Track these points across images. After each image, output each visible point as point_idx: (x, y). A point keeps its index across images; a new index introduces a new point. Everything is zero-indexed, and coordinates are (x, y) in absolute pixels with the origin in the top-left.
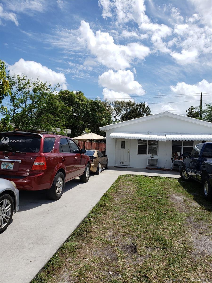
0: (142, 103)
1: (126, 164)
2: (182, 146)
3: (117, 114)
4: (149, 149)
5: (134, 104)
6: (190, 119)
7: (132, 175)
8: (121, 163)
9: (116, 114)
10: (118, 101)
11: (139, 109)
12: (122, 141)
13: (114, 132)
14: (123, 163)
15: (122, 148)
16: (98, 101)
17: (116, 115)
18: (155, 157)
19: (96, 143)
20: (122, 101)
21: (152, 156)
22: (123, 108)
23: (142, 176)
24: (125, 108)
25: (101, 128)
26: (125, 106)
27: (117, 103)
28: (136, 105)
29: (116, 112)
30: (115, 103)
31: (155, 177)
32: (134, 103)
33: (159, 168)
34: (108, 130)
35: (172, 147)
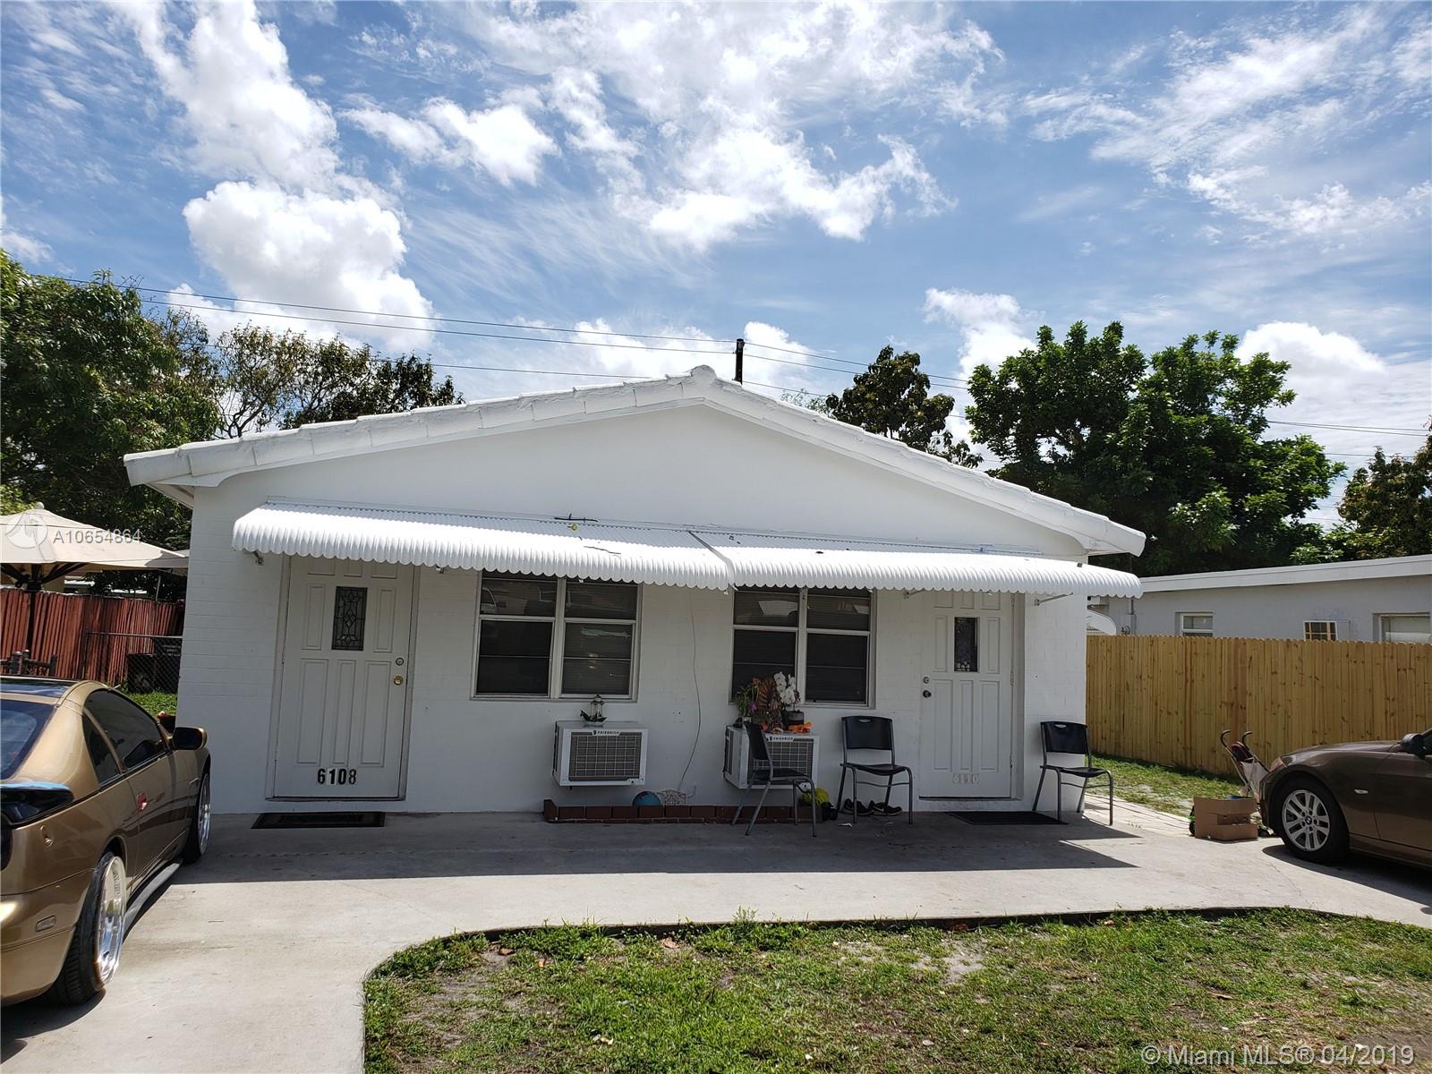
0: (413, 358)
1: (370, 787)
2: (797, 626)
3: (247, 414)
4: (566, 653)
5: (362, 365)
6: (855, 436)
7: (493, 936)
8: (321, 777)
9: (241, 413)
10: (261, 333)
11: (391, 396)
12: (339, 589)
13: (269, 502)
14: (345, 776)
15: (334, 647)
16: (115, 294)
17: (243, 419)
18: (618, 715)
19: (80, 602)
20: (290, 336)
21: (590, 712)
22: (291, 380)
23: (585, 934)
24: (307, 382)
25: (145, 464)
26: (302, 371)
27: (253, 346)
28: (375, 372)
29: (245, 403)
30: (240, 341)
31: (704, 928)
32: (364, 356)
33: (647, 801)
34: (213, 482)
35: (736, 632)
